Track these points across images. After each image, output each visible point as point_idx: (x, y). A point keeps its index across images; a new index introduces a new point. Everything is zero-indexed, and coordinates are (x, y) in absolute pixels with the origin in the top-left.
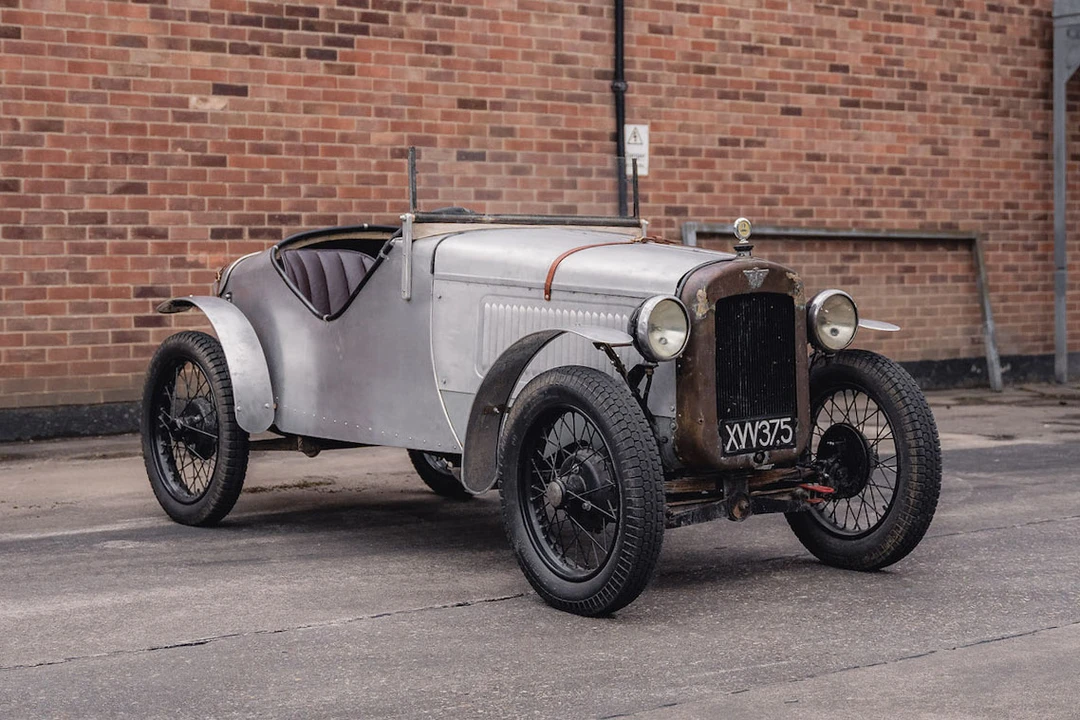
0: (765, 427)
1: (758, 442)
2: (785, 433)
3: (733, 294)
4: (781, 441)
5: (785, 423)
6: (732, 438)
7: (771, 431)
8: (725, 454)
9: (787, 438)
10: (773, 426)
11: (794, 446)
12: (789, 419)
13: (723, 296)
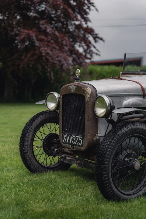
0: (74, 138)
1: (72, 142)
2: (80, 141)
3: (67, 93)
4: (78, 144)
5: (80, 138)
6: (65, 138)
7: (76, 139)
8: (63, 143)
9: (80, 143)
10: (76, 138)
11: (82, 147)
12: (82, 137)
13: (64, 94)
